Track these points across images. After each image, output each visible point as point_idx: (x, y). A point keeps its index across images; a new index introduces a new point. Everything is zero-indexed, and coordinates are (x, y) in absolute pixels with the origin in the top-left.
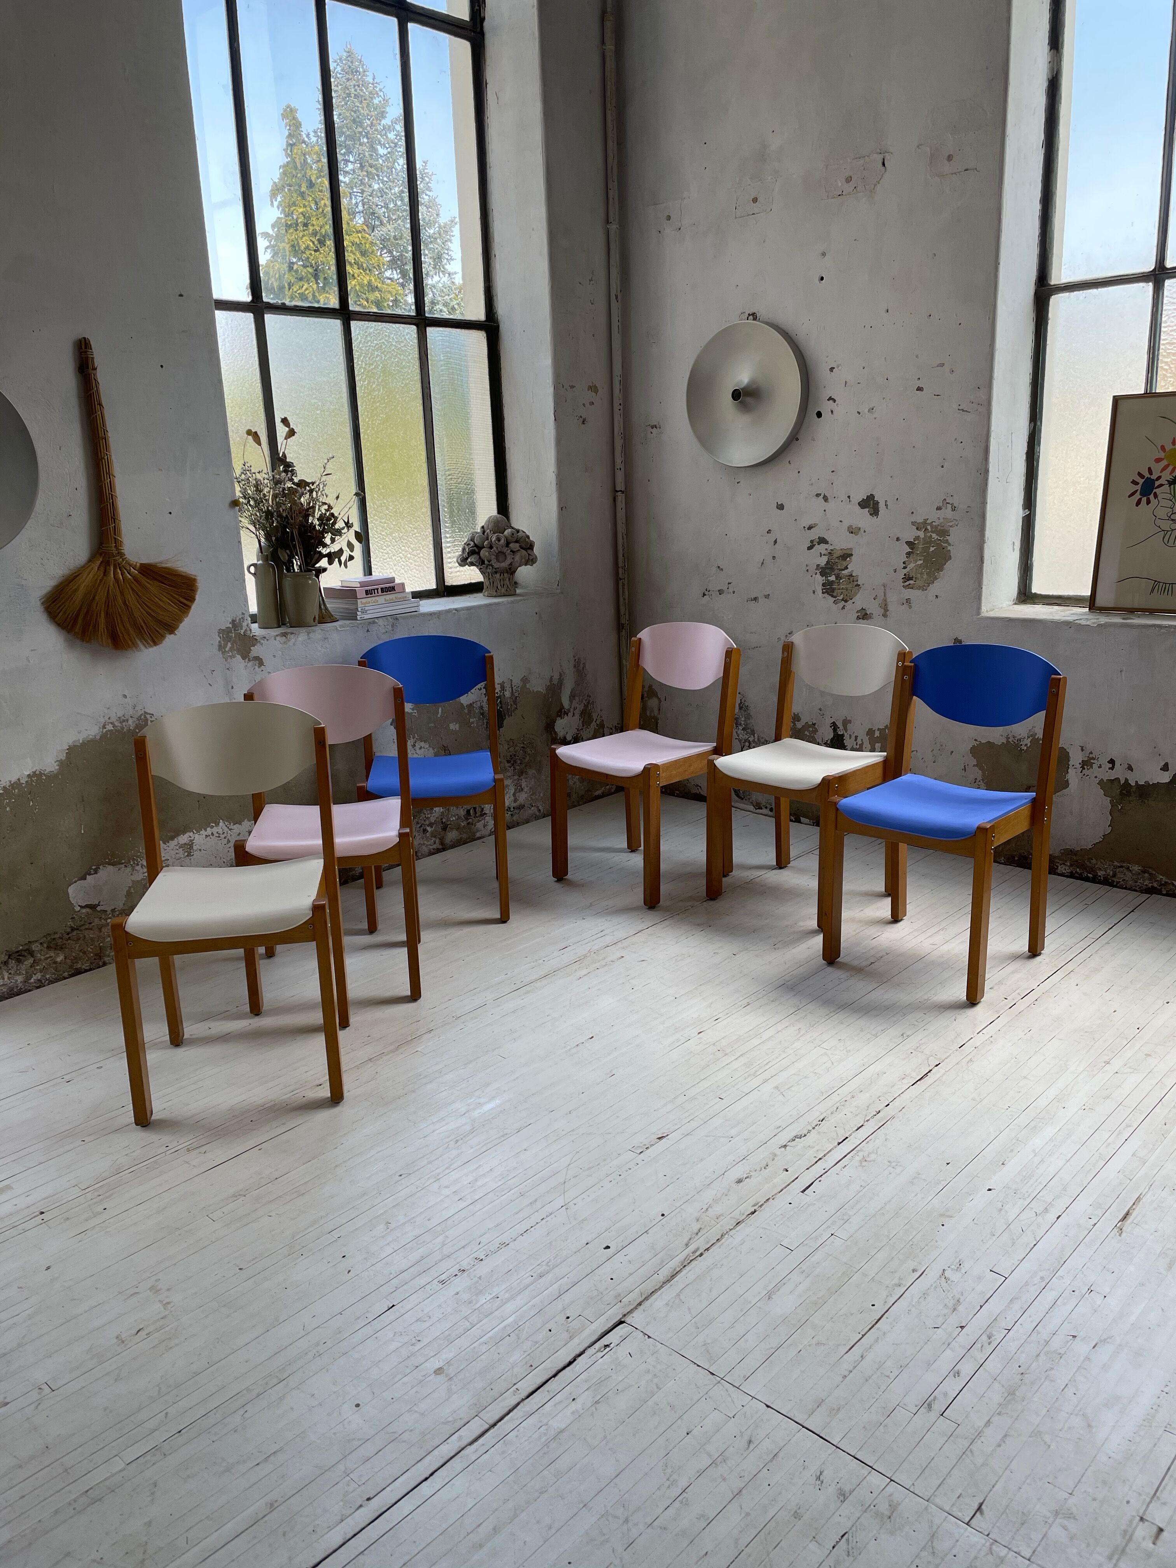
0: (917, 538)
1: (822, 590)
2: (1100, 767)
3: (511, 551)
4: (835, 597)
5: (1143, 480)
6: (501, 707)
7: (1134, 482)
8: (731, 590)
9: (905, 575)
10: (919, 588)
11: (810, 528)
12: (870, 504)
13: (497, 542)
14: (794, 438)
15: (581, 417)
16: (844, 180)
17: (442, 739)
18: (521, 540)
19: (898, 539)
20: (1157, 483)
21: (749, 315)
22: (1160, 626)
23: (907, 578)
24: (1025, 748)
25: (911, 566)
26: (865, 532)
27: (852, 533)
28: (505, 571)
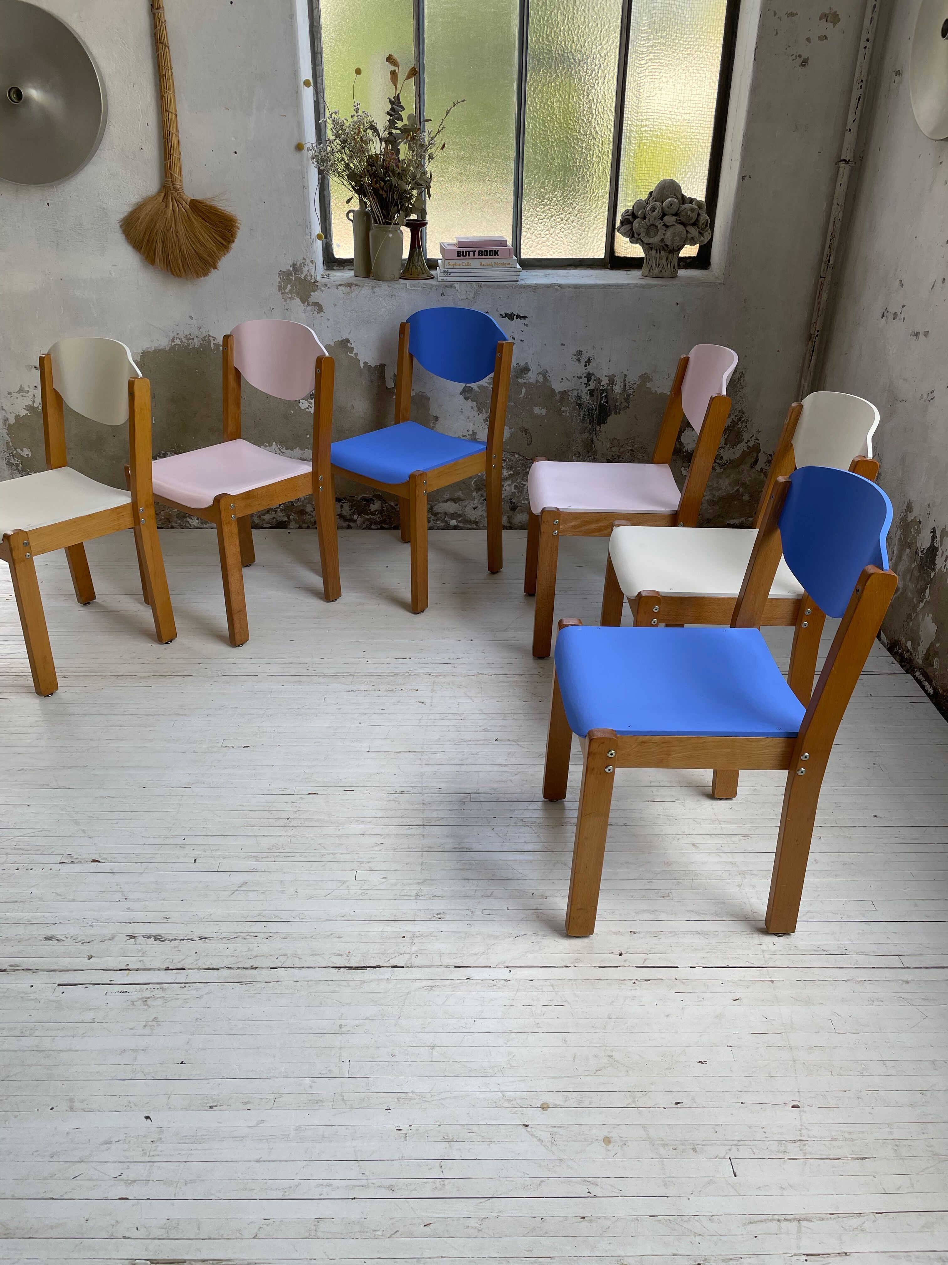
3: (665, 225)
6: (607, 402)
8: (902, 316)
13: (650, 212)
15: (800, 57)
17: (522, 420)
18: (683, 213)
28: (661, 248)
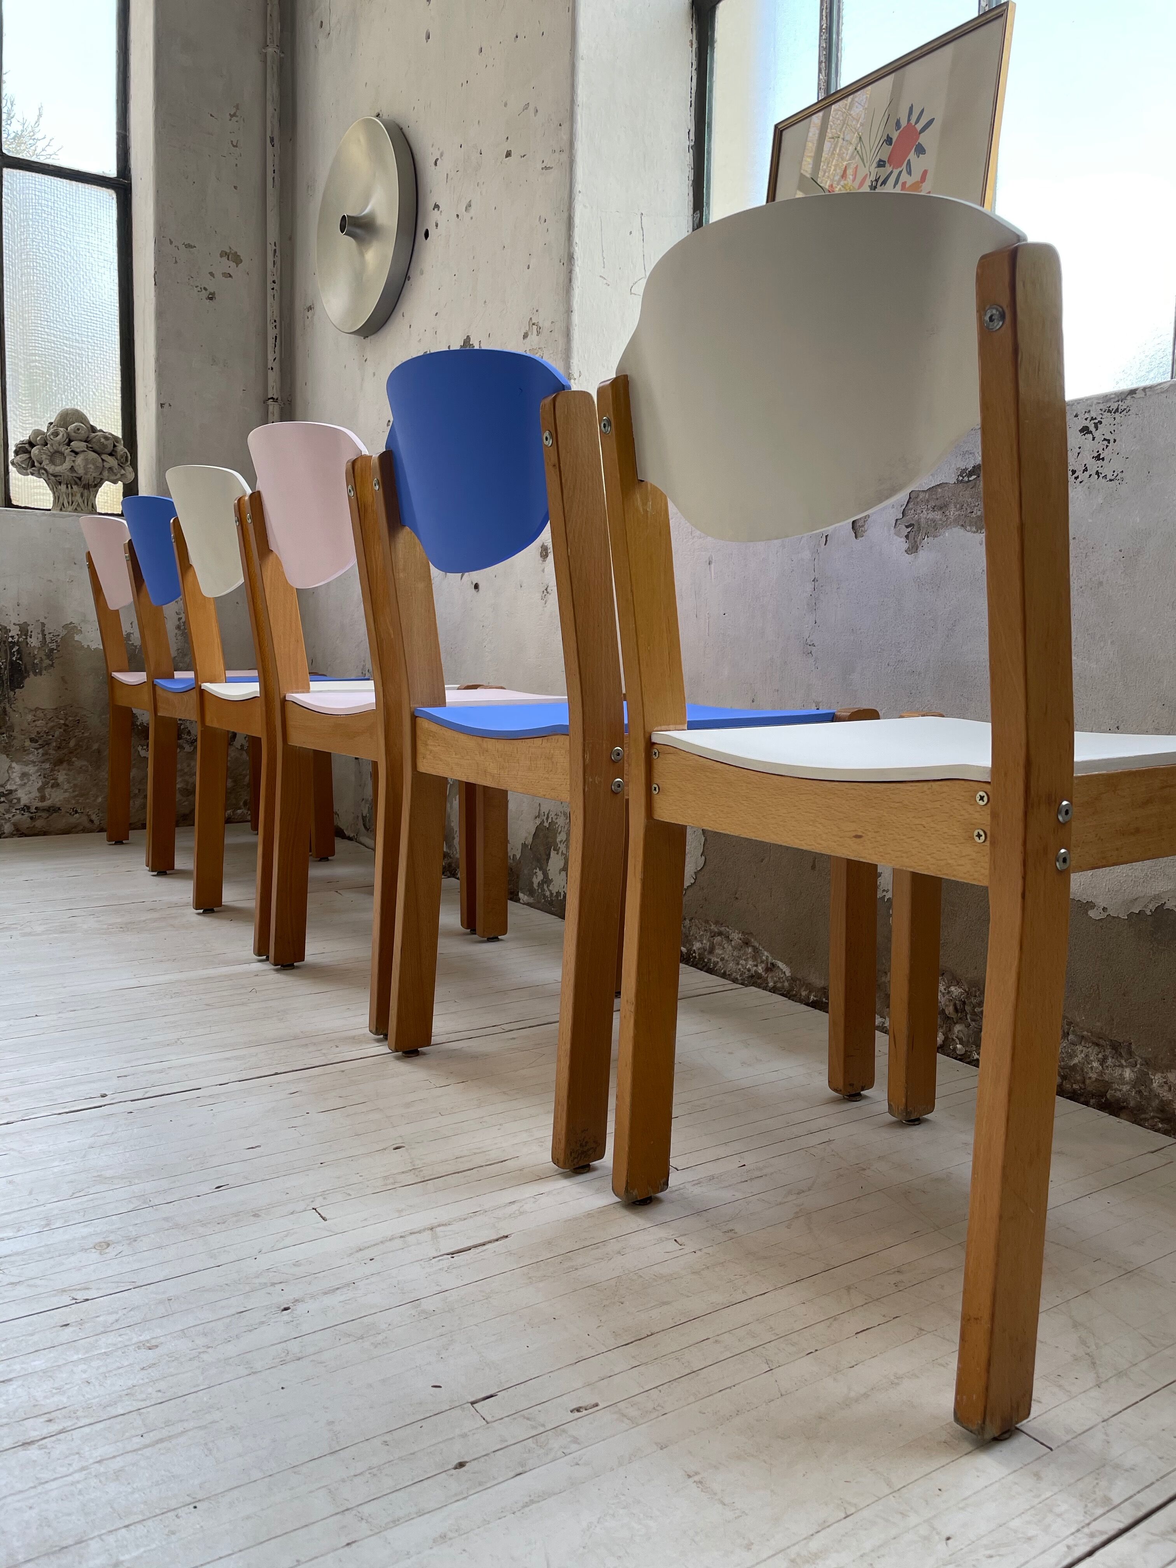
3: (72, 451)
13: (52, 437)
15: (205, 289)
18: (94, 440)
28: (73, 482)
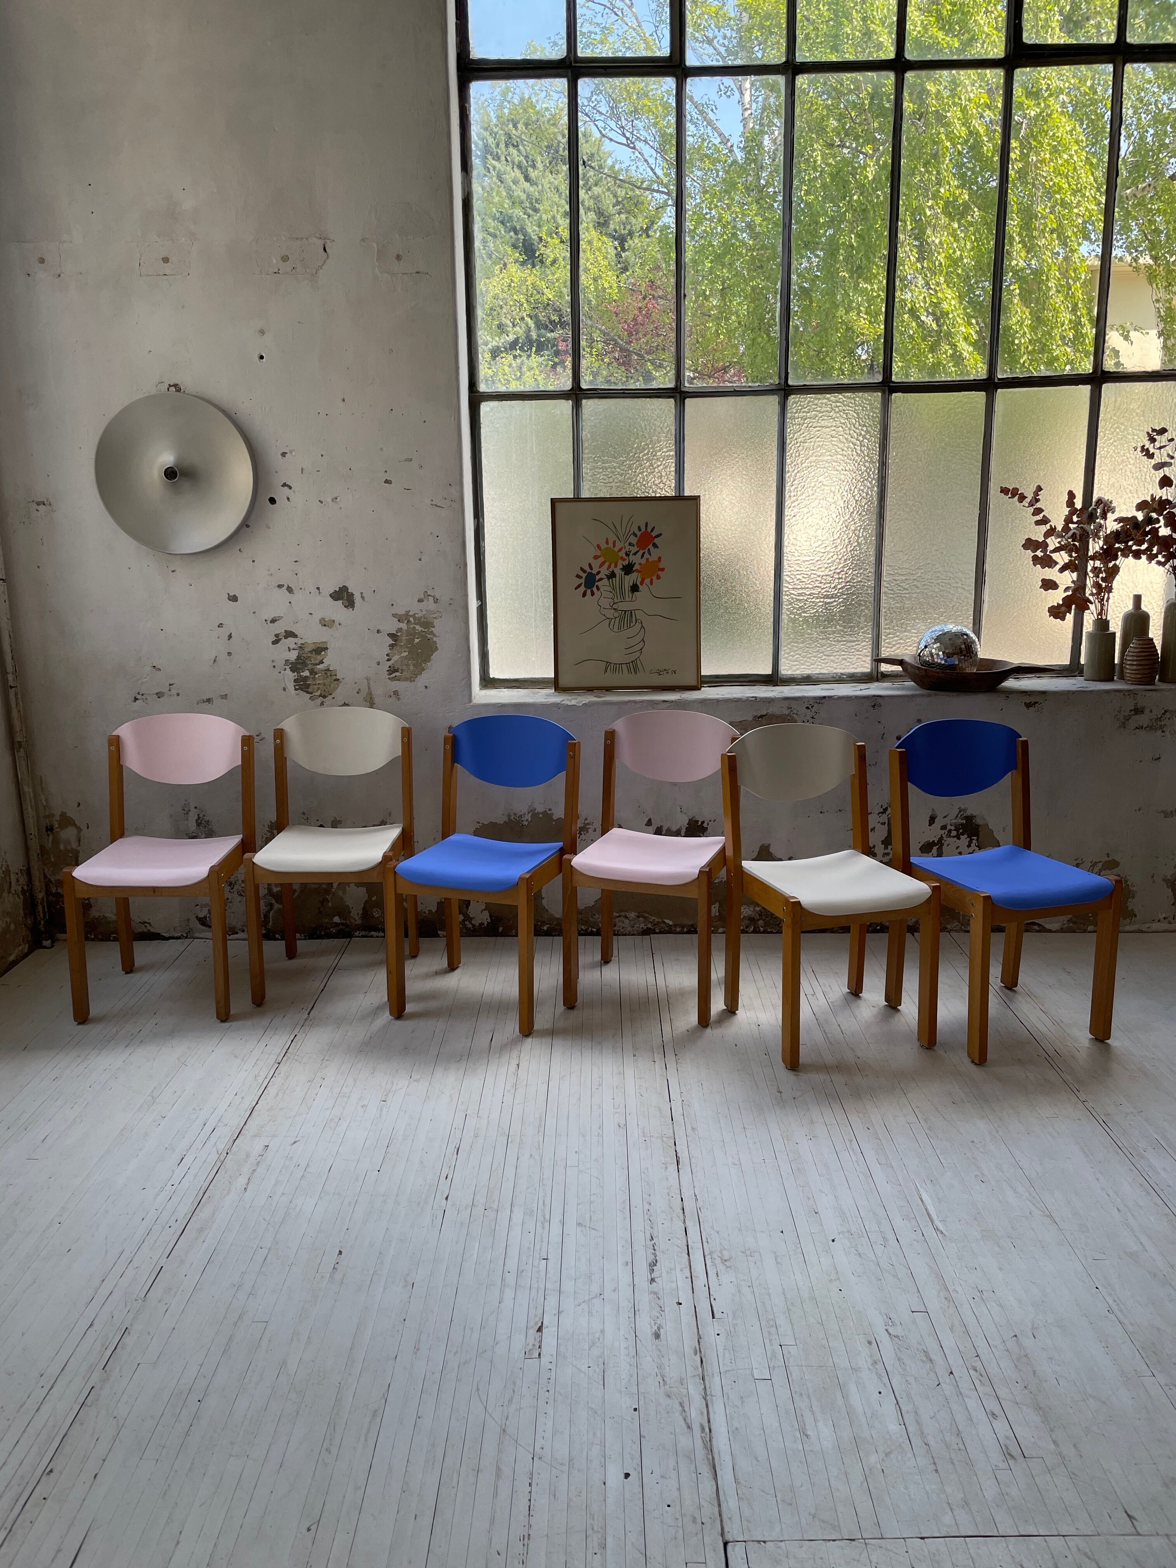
0: (400, 630)
1: (295, 686)
2: (595, 831)
4: (311, 693)
5: (586, 575)
7: (578, 576)
8: (174, 692)
9: (390, 667)
10: (406, 679)
11: (273, 621)
12: (343, 596)
14: (245, 524)
16: (279, 259)
19: (378, 631)
20: (598, 578)
21: (170, 386)
22: (635, 702)
23: (392, 670)
24: (527, 823)
25: (396, 658)
26: (340, 624)
27: (325, 625)
